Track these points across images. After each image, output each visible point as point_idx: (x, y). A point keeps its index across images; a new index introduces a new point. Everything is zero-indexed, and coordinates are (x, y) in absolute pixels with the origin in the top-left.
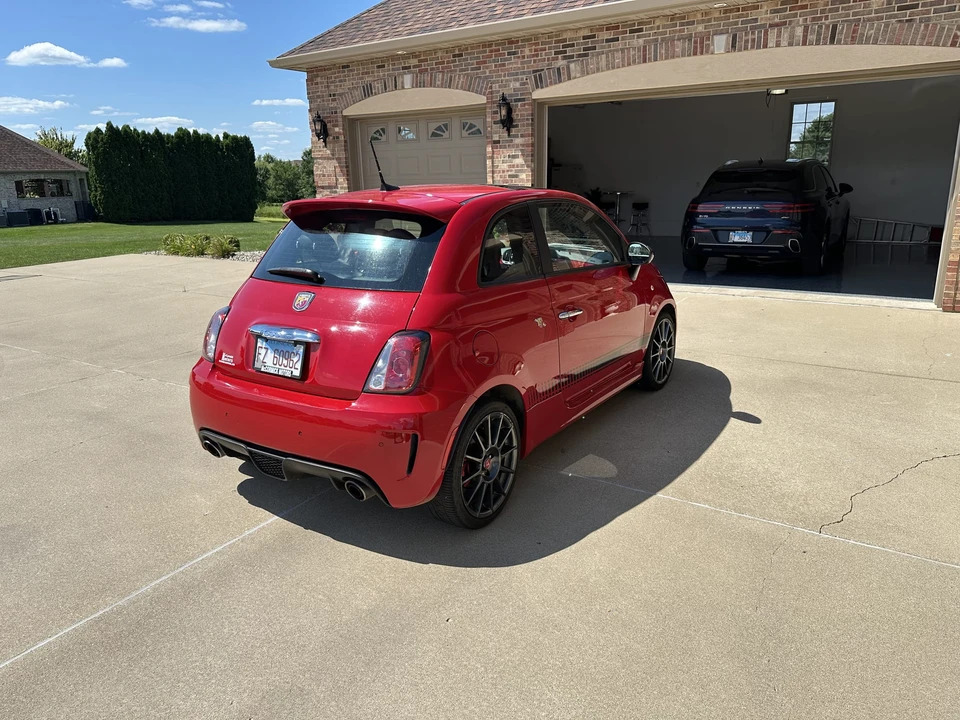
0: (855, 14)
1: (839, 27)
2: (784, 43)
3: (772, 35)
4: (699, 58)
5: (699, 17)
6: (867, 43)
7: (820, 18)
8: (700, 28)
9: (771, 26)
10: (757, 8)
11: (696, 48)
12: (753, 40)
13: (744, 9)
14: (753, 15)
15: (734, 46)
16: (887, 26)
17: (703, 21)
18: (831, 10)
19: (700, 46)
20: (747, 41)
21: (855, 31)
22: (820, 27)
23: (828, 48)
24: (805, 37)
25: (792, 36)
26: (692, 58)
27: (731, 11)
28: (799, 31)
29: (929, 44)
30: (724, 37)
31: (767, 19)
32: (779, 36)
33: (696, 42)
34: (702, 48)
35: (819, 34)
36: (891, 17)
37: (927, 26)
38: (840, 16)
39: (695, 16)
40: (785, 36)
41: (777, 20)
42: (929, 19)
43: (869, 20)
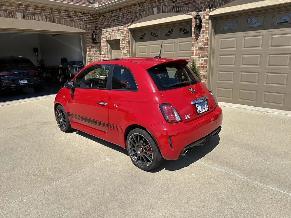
0: (58, 16)
1: (55, 19)
2: (41, 20)
3: (36, 16)
4: (11, 19)
5: (8, 4)
6: (62, 24)
7: (49, 15)
8: (9, 8)
9: (35, 13)
10: (29, 6)
11: (9, 15)
12: (30, 17)
13: (24, 6)
14: (28, 8)
15: (24, 17)
16: (66, 21)
17: (10, 6)
18: (51, 13)
19: (11, 15)
20: (28, 17)
21: (59, 20)
22: (50, 17)
23: (53, 24)
24: (46, 19)
25: (42, 18)
26: (9, 18)
27: (20, 5)
28: (44, 17)
29: (76, 27)
30: (20, 14)
31: (33, 11)
32: (38, 17)
33: (9, 13)
34: (12, 15)
35: (50, 19)
36: (66, 18)
37: (74, 23)
38: (54, 15)
39: (6, 3)
40: (40, 18)
41: (36, 12)
42: (74, 21)
43: (62, 18)
